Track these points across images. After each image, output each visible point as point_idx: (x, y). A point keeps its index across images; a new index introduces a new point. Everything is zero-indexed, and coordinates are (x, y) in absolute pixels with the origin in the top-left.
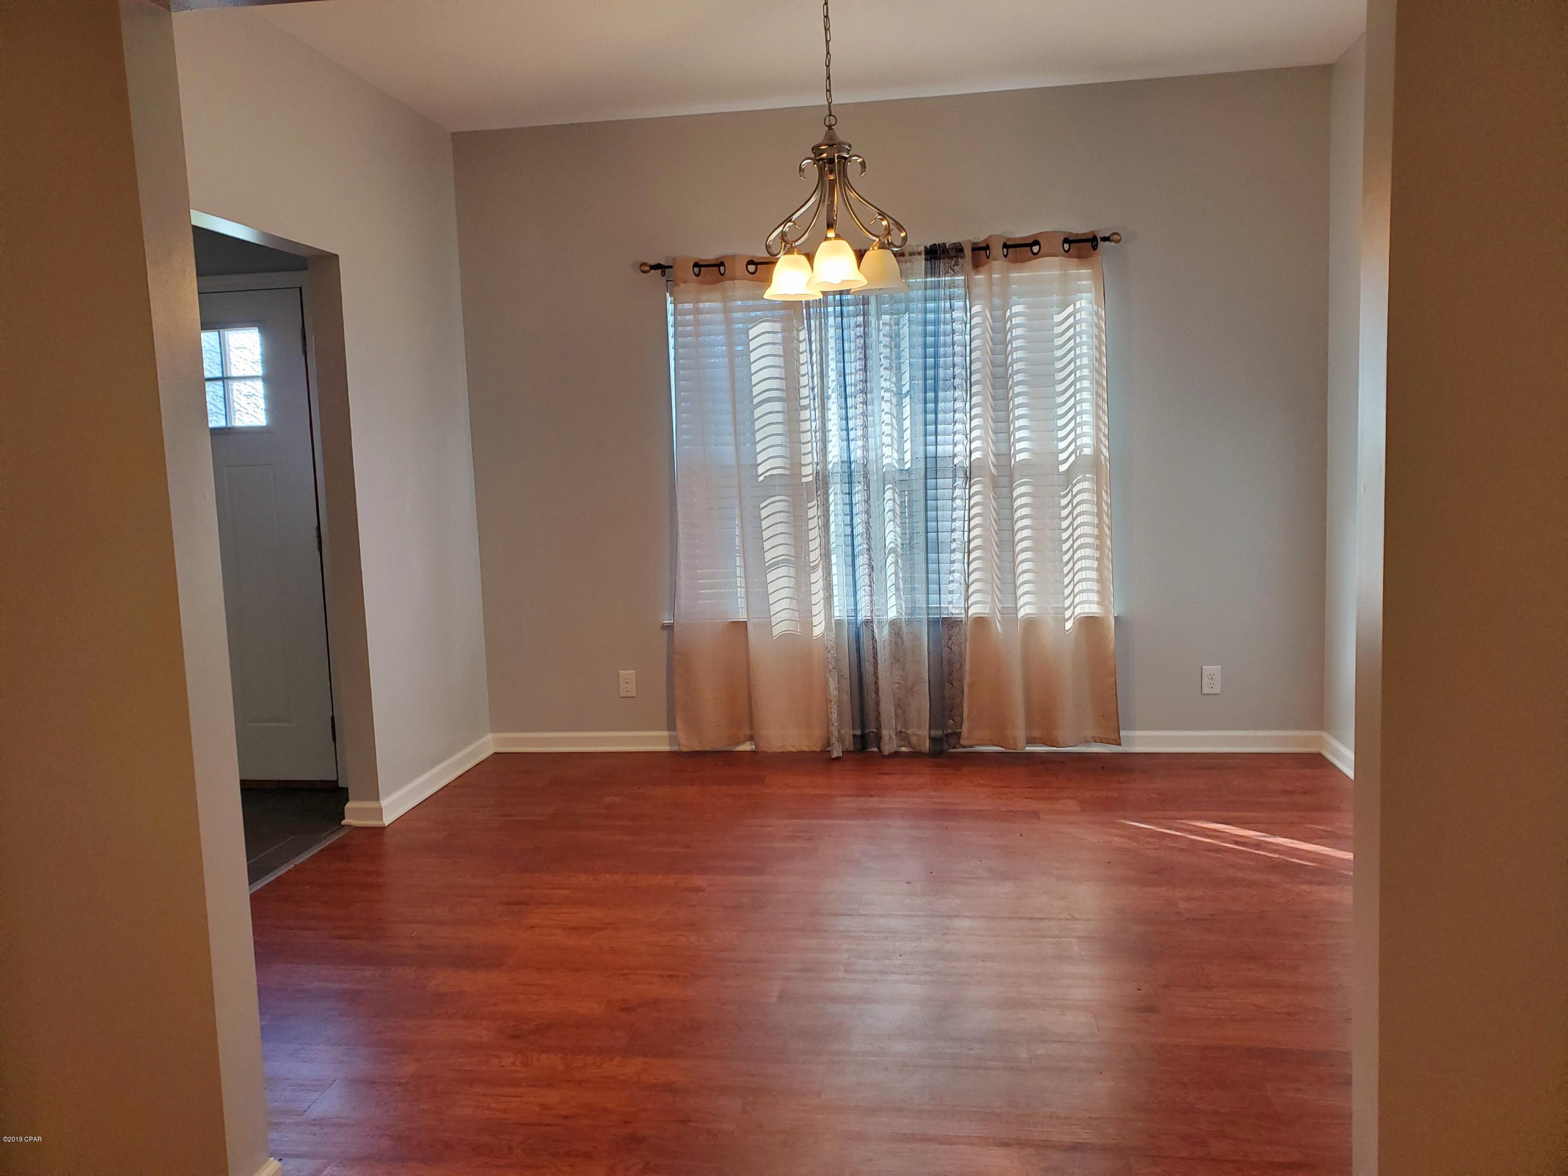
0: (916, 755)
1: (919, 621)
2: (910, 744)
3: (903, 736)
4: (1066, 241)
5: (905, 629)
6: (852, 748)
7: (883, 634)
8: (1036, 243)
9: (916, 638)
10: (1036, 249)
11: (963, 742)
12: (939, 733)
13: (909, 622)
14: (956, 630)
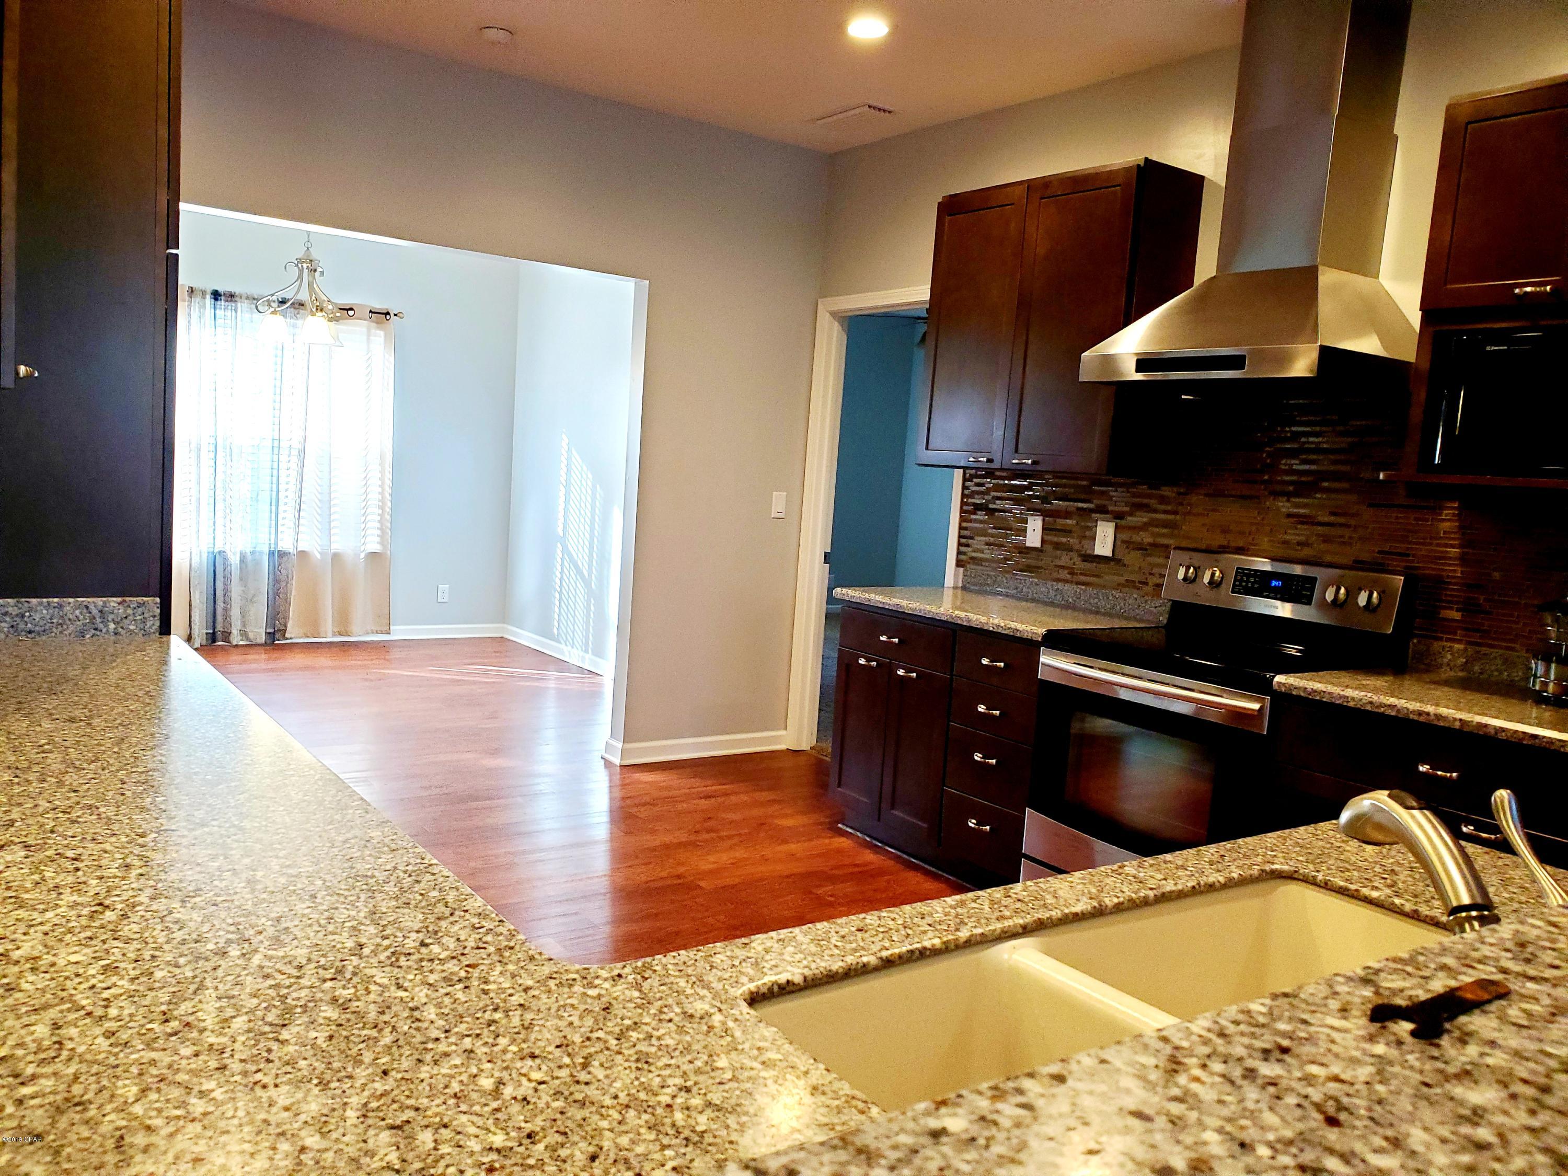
0: (252, 646)
1: (261, 553)
2: (248, 639)
3: (244, 634)
4: (371, 311)
5: (249, 557)
6: (204, 642)
7: (234, 560)
8: (351, 309)
9: (257, 563)
10: (351, 313)
11: (287, 635)
12: (271, 630)
13: (253, 553)
14: (285, 559)
